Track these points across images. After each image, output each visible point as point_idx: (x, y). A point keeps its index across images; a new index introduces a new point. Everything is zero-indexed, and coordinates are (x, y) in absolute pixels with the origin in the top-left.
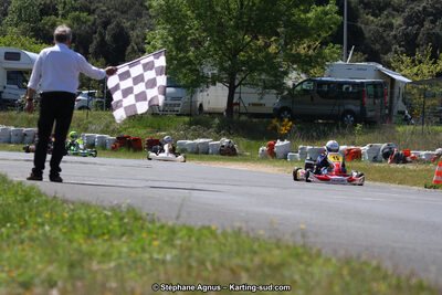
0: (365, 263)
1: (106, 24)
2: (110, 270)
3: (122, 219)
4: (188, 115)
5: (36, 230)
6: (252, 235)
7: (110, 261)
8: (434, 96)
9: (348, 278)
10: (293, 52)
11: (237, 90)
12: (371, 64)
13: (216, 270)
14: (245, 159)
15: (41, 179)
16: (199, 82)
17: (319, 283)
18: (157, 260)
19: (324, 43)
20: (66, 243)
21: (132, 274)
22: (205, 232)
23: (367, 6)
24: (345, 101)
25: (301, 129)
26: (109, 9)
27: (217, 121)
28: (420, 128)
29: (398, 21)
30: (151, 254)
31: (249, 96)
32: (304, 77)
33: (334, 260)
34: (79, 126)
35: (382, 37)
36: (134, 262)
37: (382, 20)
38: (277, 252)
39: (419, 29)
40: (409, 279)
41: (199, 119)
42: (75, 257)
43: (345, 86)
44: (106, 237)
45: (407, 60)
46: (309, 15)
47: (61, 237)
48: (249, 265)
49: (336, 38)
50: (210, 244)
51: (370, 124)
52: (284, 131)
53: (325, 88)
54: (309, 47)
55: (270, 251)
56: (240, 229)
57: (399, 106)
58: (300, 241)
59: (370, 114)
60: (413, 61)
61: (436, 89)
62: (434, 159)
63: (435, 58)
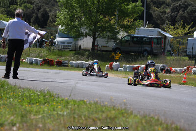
0: (152, 117)
1: (39, 9)
2: (39, 118)
3: (45, 96)
4: (74, 50)
5: (7, 100)
6: (102, 104)
7: (39, 115)
8: (183, 44)
9: (144, 124)
10: (122, 23)
11: (96, 39)
12: (156, 29)
13: (86, 119)
15: (9, 78)
16: (79, 36)
17: (131, 126)
18: (60, 114)
19: (135, 20)
20: (19, 106)
21: (49, 121)
22: (81, 102)
23: (154, 3)
24: (144, 45)
25: (124, 57)
26: (40, 3)
27: (87, 53)
28: (177, 58)
29: (168, 10)
30: (57, 111)
31: (102, 42)
32: (126, 34)
33: (138, 116)
34: (26, 54)
35: (161, 17)
36: (50, 115)
37: (161, 10)
38: (113, 112)
39: (177, 14)
40: (172, 125)
41: (79, 52)
42: (24, 113)
43: (144, 39)
44: (37, 104)
45: (172, 27)
46: (129, 7)
47: (18, 104)
48: (101, 117)
49: (141, 18)
50: (84, 108)
51: (155, 56)
52: (117, 58)
53: (136, 39)
54: (129, 21)
55: (110, 111)
56: (97, 101)
57: (168, 48)
58: (123, 107)
59: (155, 51)
60: (174, 28)
61: (185, 41)
62: (183, 72)
63: (184, 27)
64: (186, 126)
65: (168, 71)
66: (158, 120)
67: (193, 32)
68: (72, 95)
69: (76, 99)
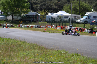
0: (34, 44)
4: (6, 20)
8: (45, 17)
9: (31, 46)
10: (23, 10)
11: (14, 16)
12: (35, 12)
14: (15, 27)
16: (7, 15)
17: (27, 47)
19: (27, 9)
22: (9, 39)
23: (34, 3)
24: (31, 18)
25: (24, 23)
28: (43, 22)
29: (39, 6)
31: (15, 17)
32: (24, 14)
37: (36, 5)
38: (20, 42)
39: (42, 7)
41: (8, 21)
43: (31, 16)
45: (41, 12)
46: (25, 5)
48: (16, 44)
49: (29, 8)
50: (9, 41)
51: (35, 22)
52: (21, 23)
53: (28, 16)
54: (25, 10)
56: (14, 39)
57: (39, 19)
58: (24, 40)
59: (35, 20)
61: (45, 16)
62: (45, 27)
63: (45, 11)
64: (46, 47)
65: (40, 27)
66: (36, 45)
67: (48, 13)
68: (5, 36)
69: (7, 38)
